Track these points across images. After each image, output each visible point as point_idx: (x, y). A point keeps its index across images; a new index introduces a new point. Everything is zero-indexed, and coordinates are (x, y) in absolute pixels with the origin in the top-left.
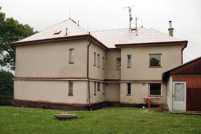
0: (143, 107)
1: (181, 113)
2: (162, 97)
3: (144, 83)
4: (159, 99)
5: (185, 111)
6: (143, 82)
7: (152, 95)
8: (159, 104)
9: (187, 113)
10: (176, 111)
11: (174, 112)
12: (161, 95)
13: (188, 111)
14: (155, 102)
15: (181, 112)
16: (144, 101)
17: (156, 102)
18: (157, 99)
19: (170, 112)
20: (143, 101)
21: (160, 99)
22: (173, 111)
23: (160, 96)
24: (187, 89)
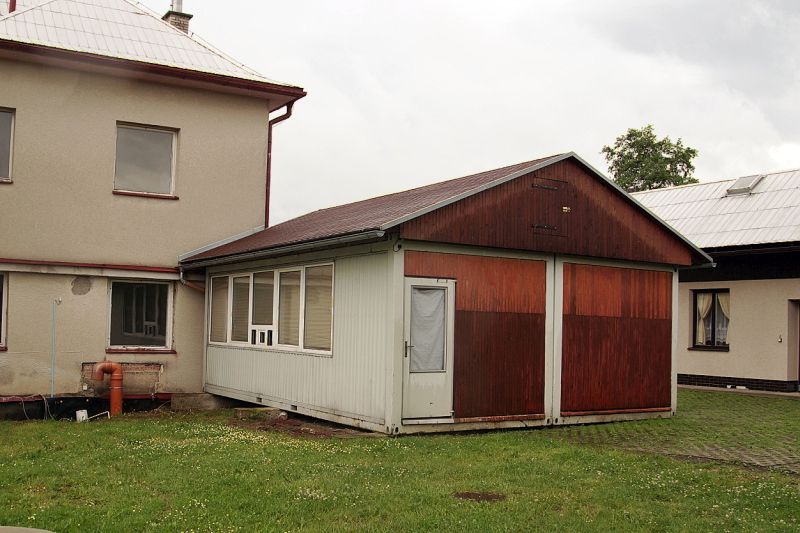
0: (82, 415)
1: (433, 430)
2: (173, 352)
3: (82, 281)
4: (158, 365)
5: (452, 421)
6: (81, 274)
7: (120, 347)
8: (161, 391)
9: (457, 428)
10: (415, 422)
11: (409, 431)
12: (169, 345)
13: (462, 420)
14: (141, 380)
15: (433, 425)
16: (84, 381)
17: (144, 383)
18: (148, 364)
19: (394, 433)
20: (78, 378)
21: (166, 366)
22: (404, 422)
23: (162, 348)
24: (457, 313)
